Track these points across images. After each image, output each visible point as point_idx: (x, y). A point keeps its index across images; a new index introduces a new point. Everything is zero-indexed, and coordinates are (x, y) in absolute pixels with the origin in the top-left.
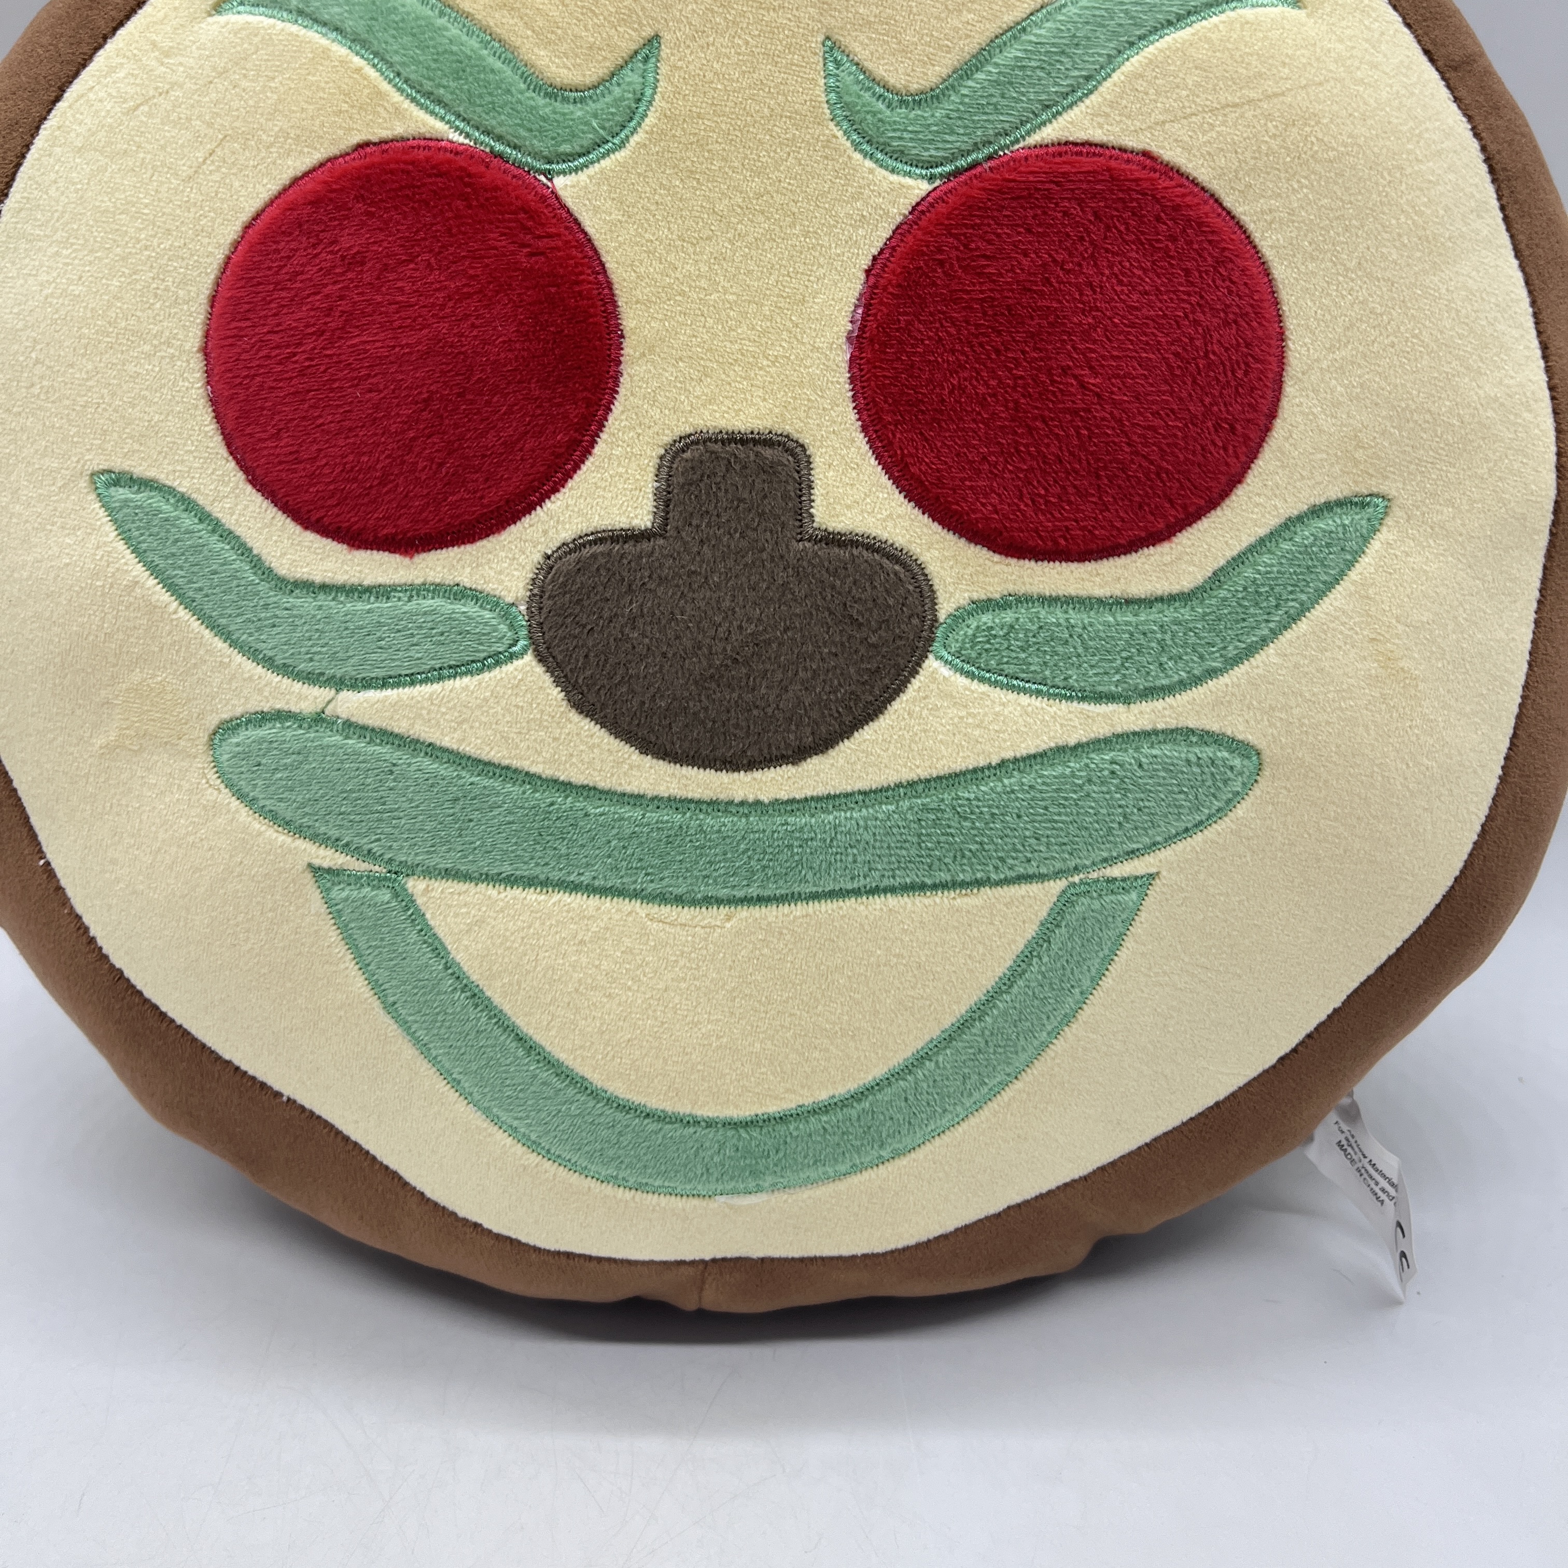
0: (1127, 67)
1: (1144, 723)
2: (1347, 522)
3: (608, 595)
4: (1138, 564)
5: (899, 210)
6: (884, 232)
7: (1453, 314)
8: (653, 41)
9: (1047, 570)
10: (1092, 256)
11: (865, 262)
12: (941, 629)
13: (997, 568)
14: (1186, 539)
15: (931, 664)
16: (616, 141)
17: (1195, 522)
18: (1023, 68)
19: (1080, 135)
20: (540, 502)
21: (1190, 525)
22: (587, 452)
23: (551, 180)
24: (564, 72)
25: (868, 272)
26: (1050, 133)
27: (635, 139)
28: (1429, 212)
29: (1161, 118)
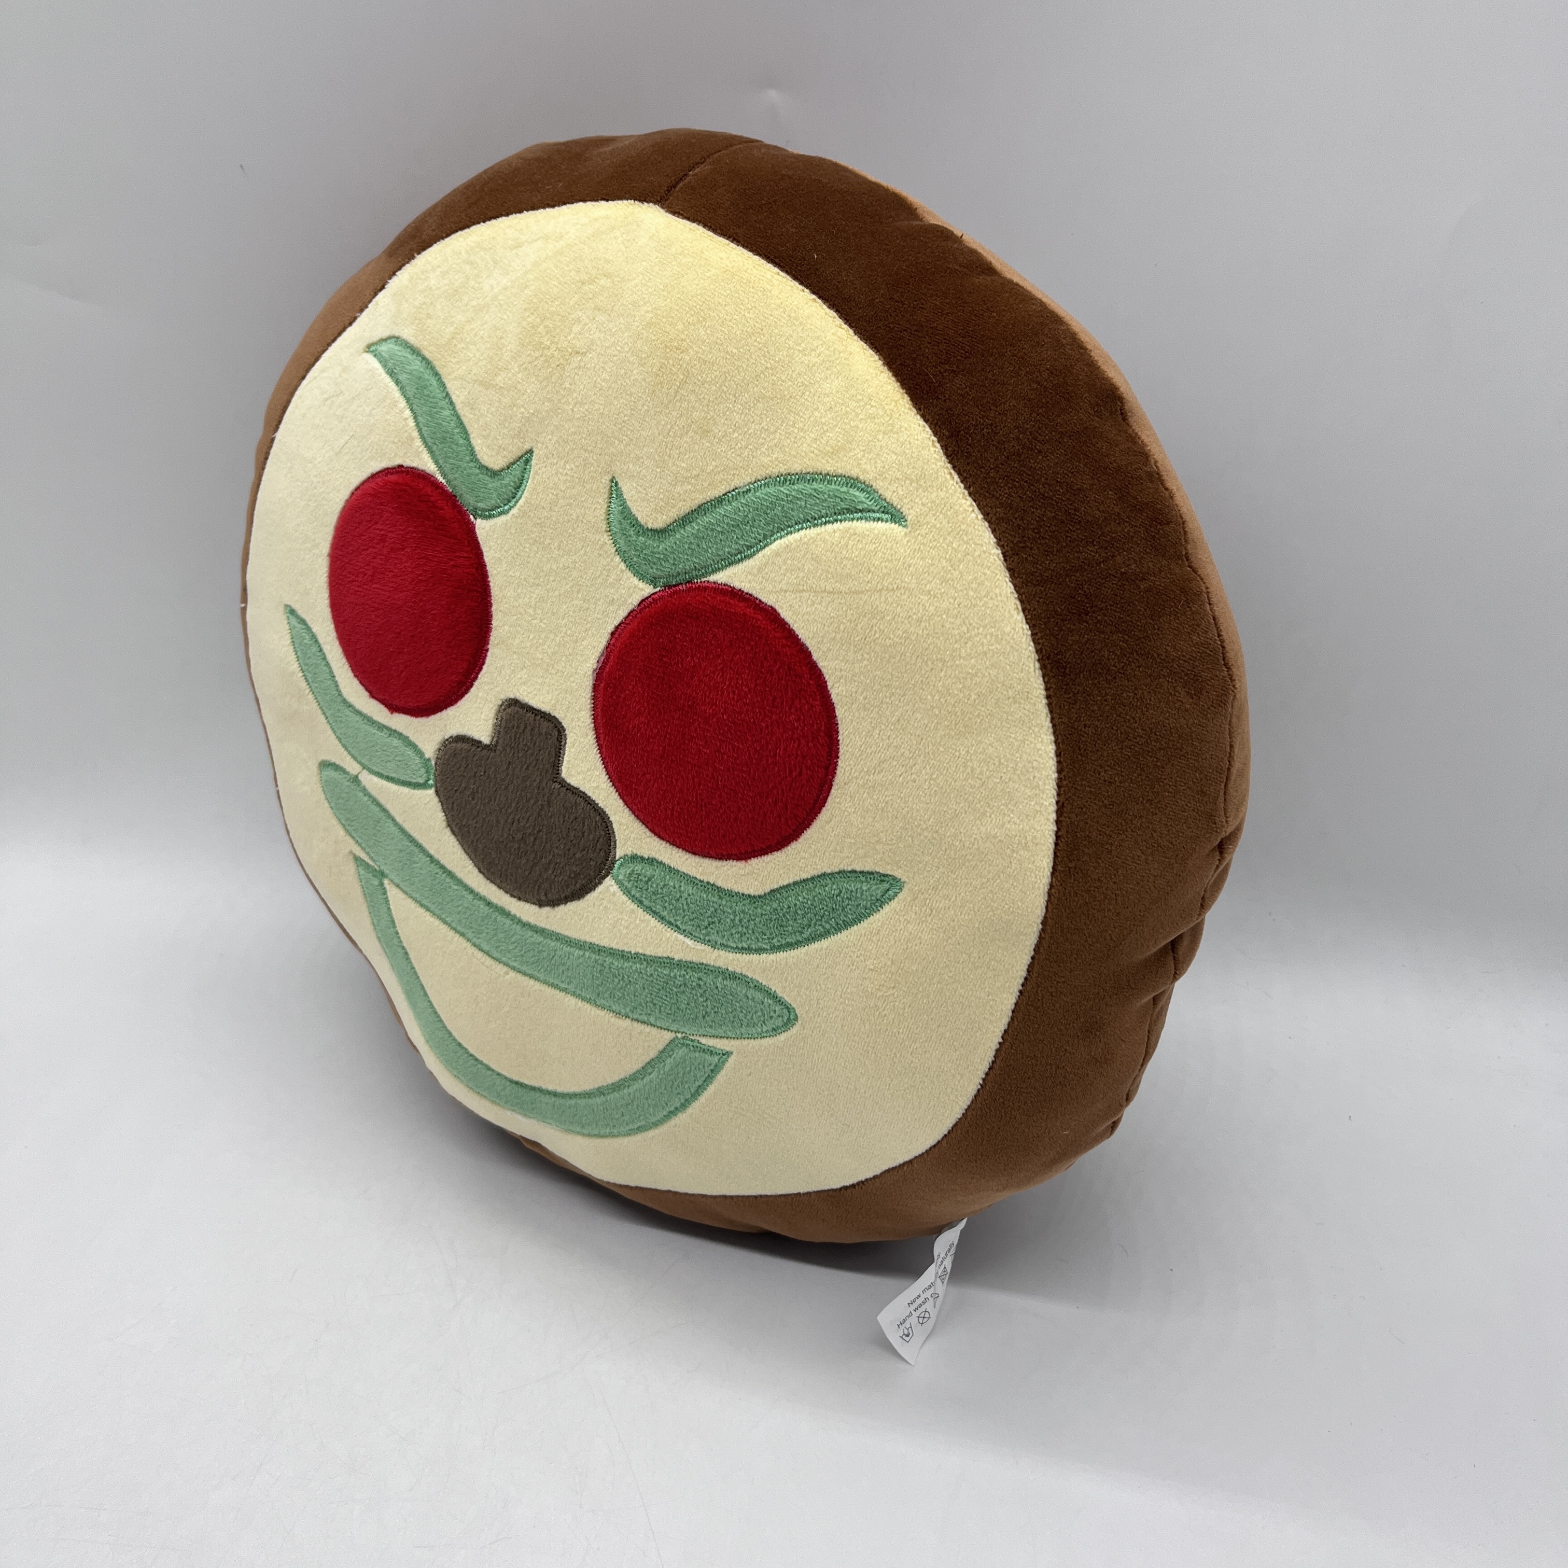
0: (774, 546)
1: (720, 963)
2: (864, 888)
3: (465, 774)
4: (725, 868)
5: (634, 601)
6: (622, 614)
7: (969, 770)
8: (530, 452)
9: (674, 852)
10: (722, 669)
11: (611, 628)
12: (617, 863)
13: (648, 840)
14: (756, 863)
15: (609, 882)
16: (506, 508)
17: (764, 855)
18: (712, 530)
19: (737, 584)
20: (446, 707)
21: (761, 856)
22: (467, 691)
23: (476, 519)
24: (486, 458)
25: (613, 634)
26: (721, 577)
27: (514, 511)
28: (962, 695)
29: (785, 588)
